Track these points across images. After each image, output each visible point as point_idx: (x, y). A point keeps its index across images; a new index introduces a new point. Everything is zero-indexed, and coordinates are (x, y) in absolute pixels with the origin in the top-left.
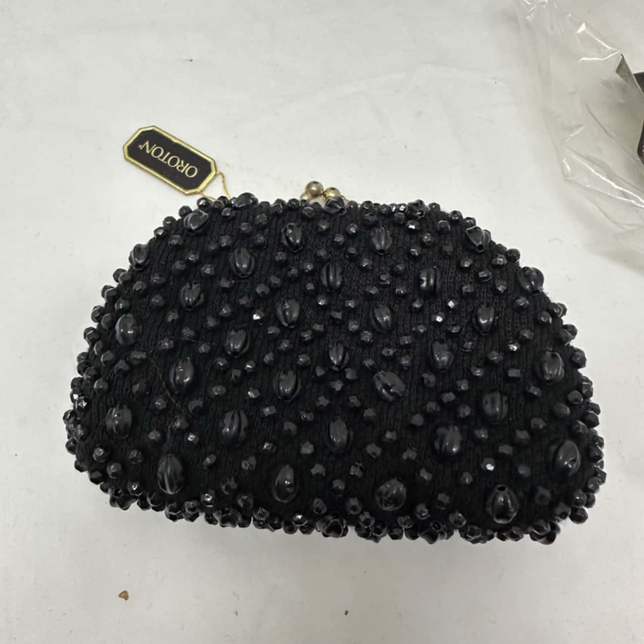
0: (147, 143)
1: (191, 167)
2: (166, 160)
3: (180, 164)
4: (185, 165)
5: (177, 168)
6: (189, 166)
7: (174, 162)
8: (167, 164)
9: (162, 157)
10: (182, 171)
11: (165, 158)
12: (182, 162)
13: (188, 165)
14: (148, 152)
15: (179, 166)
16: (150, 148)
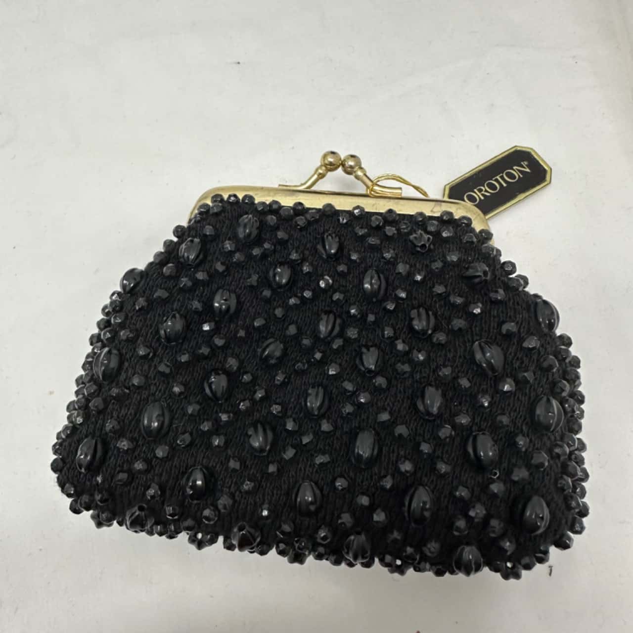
0: (528, 170)
1: (478, 199)
2: (497, 180)
3: (486, 191)
4: (483, 195)
5: (482, 188)
6: (480, 198)
8: (491, 180)
9: (502, 177)
10: (476, 190)
11: (500, 181)
12: (487, 194)
13: (482, 198)
14: (515, 168)
15: (484, 189)
16: (519, 170)
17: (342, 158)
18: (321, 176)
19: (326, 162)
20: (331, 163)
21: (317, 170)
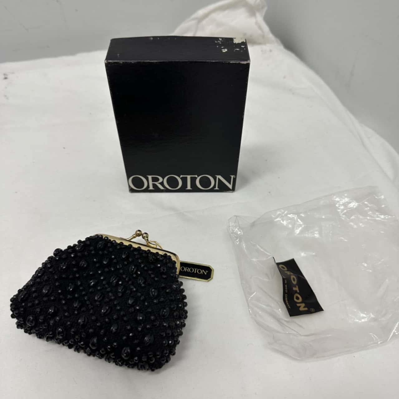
0: (206, 274)
2: (194, 270)
3: (189, 270)
4: (187, 270)
5: (189, 268)
7: (191, 270)
8: (193, 268)
9: (197, 270)
10: (186, 268)
11: (195, 271)
12: (188, 271)
13: (186, 271)
14: (203, 271)
17: (142, 233)
18: (135, 237)
19: (137, 233)
20: (139, 234)
21: (133, 235)
